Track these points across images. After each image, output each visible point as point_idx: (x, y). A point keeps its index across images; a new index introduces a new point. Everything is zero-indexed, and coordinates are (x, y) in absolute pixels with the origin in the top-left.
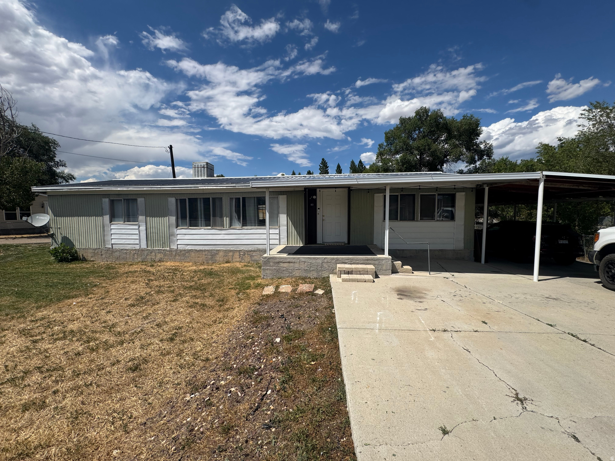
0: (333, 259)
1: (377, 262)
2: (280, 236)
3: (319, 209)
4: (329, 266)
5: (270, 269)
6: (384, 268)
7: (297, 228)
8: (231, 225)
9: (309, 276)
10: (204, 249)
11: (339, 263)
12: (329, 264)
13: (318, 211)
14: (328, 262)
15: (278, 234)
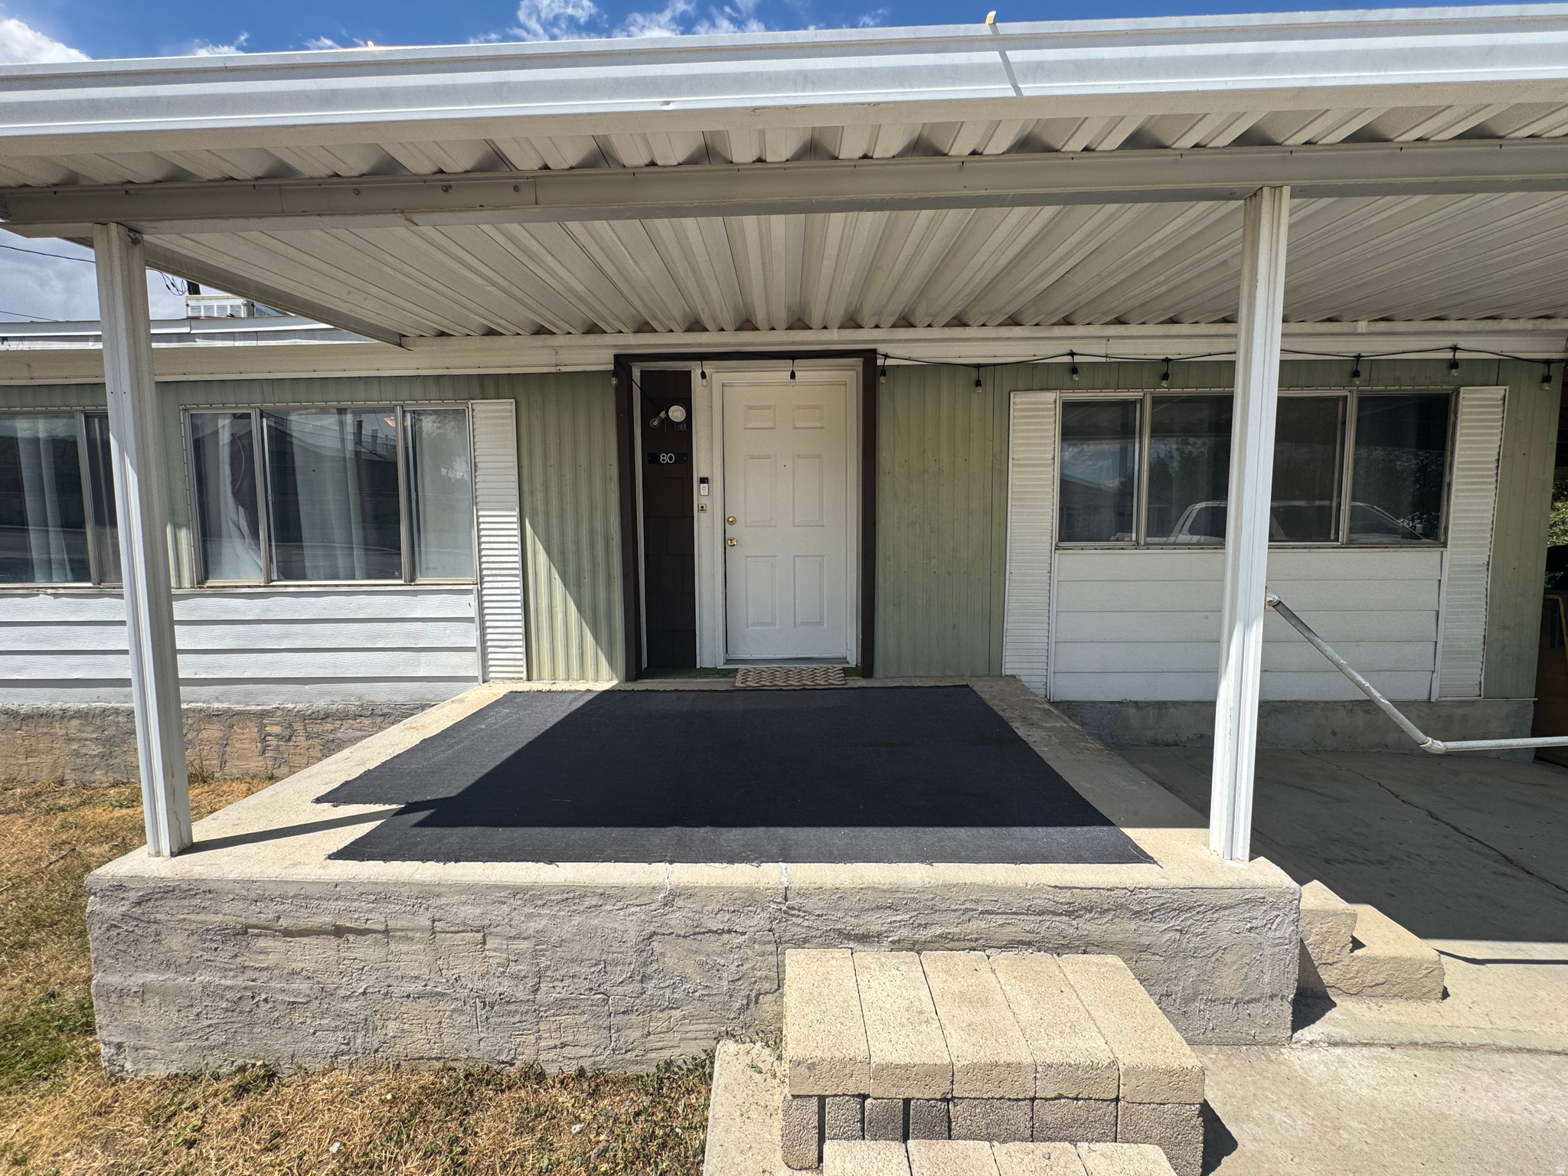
0: (749, 899)
1: (1159, 933)
2: (483, 635)
3: (704, 480)
4: (713, 969)
5: (166, 995)
6: (1228, 982)
7: (579, 586)
8: (206, 567)
9: (527, 1056)
10: (56, 706)
11: (802, 943)
12: (712, 944)
13: (700, 493)
14: (698, 932)
15: (470, 620)
